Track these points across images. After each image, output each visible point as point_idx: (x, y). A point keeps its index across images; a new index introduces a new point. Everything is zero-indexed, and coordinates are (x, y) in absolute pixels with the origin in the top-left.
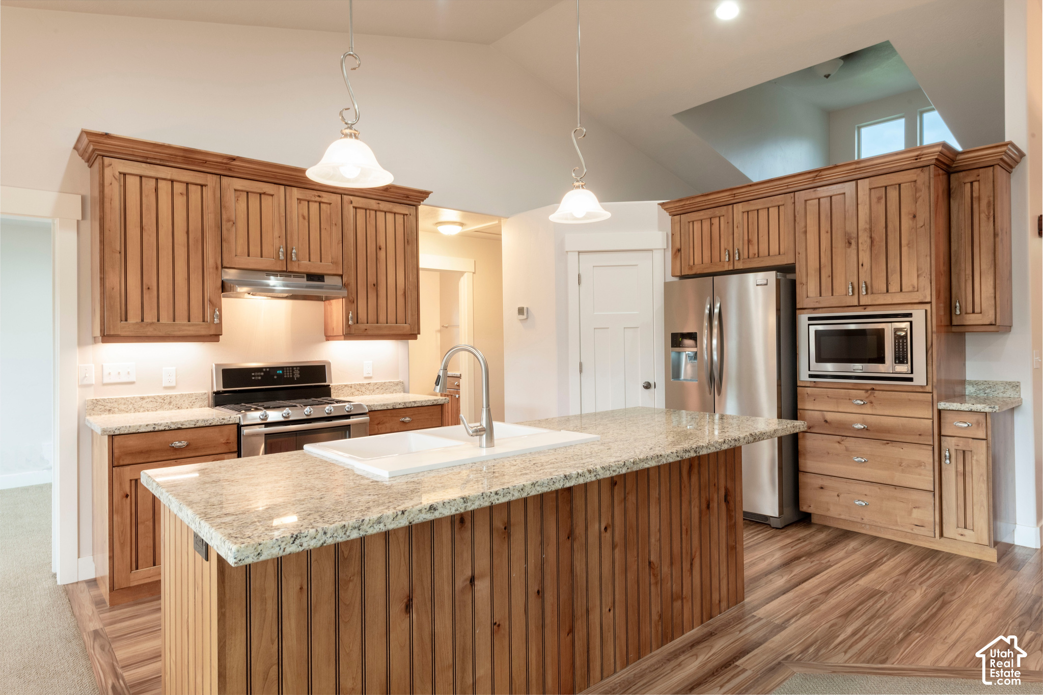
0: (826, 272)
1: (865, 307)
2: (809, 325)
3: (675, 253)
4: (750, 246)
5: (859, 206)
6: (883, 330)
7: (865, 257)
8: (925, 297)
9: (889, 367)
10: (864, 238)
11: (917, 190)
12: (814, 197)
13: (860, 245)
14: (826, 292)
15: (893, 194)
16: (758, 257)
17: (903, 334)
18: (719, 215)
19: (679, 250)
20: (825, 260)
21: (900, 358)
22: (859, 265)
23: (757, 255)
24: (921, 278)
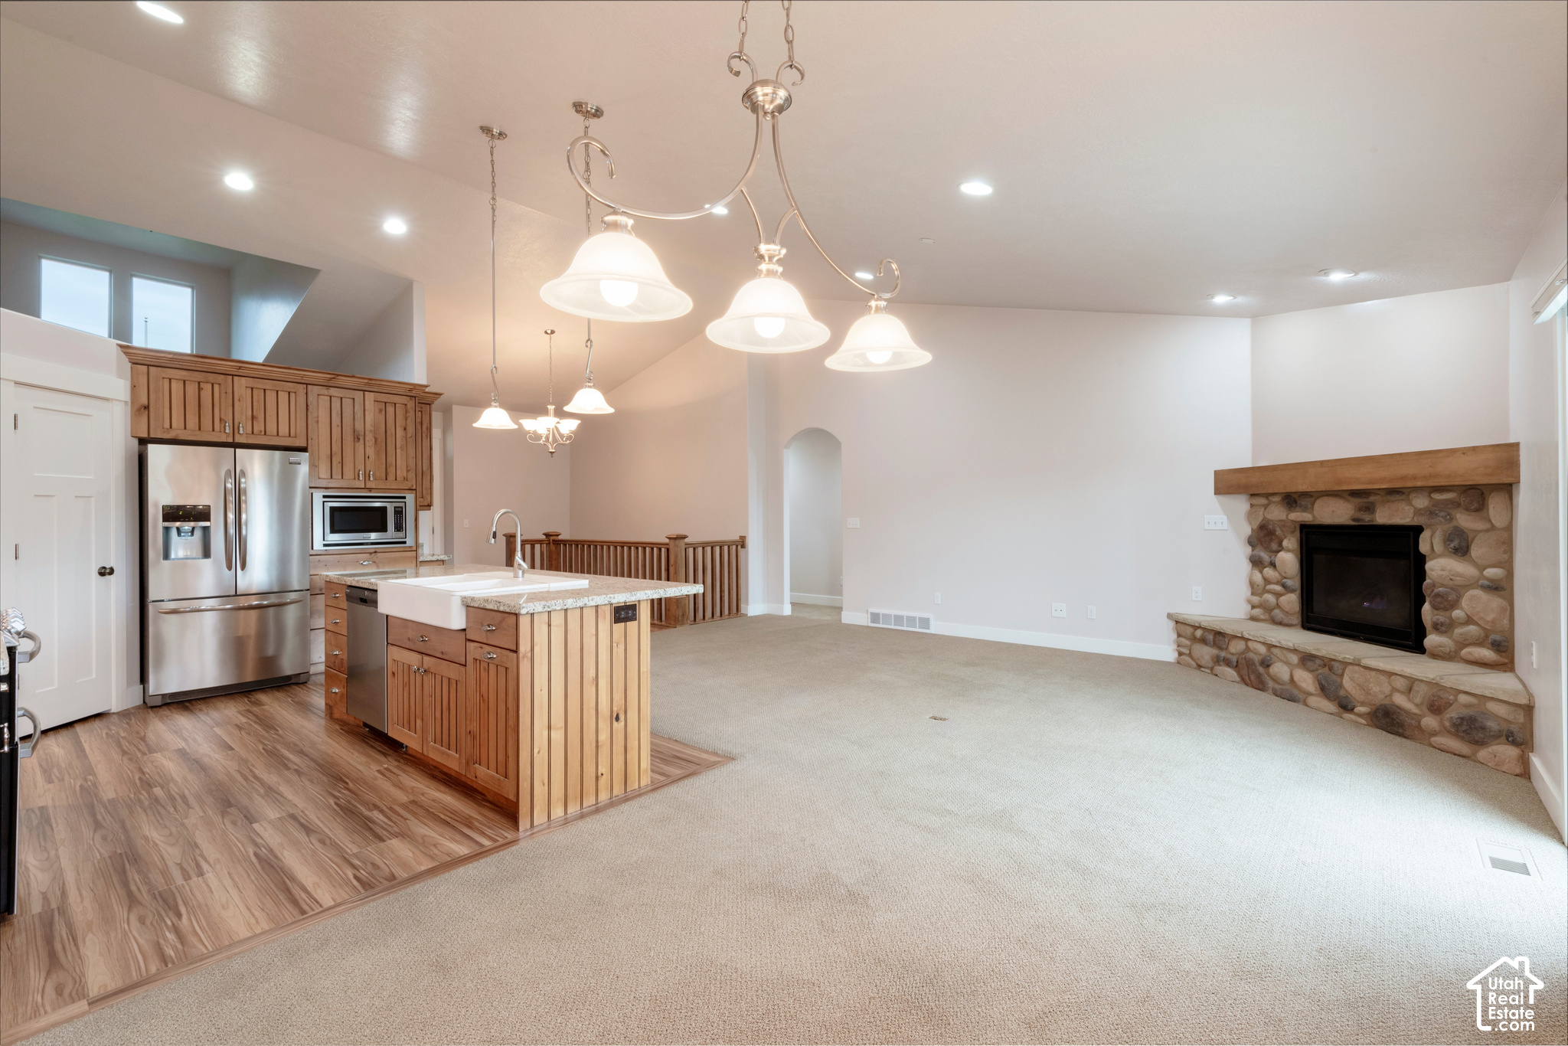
0: (336, 459)
1: (370, 490)
2: (324, 502)
3: (139, 410)
4: (255, 422)
5: (366, 412)
6: (386, 507)
7: (371, 452)
8: (412, 486)
9: (391, 533)
10: (369, 437)
11: (406, 411)
12: (326, 393)
13: (367, 442)
14: (337, 474)
15: (390, 409)
16: (265, 434)
17: (400, 509)
18: (213, 381)
19: (147, 407)
20: (336, 448)
21: (399, 527)
22: (366, 457)
23: (263, 433)
24: (410, 473)
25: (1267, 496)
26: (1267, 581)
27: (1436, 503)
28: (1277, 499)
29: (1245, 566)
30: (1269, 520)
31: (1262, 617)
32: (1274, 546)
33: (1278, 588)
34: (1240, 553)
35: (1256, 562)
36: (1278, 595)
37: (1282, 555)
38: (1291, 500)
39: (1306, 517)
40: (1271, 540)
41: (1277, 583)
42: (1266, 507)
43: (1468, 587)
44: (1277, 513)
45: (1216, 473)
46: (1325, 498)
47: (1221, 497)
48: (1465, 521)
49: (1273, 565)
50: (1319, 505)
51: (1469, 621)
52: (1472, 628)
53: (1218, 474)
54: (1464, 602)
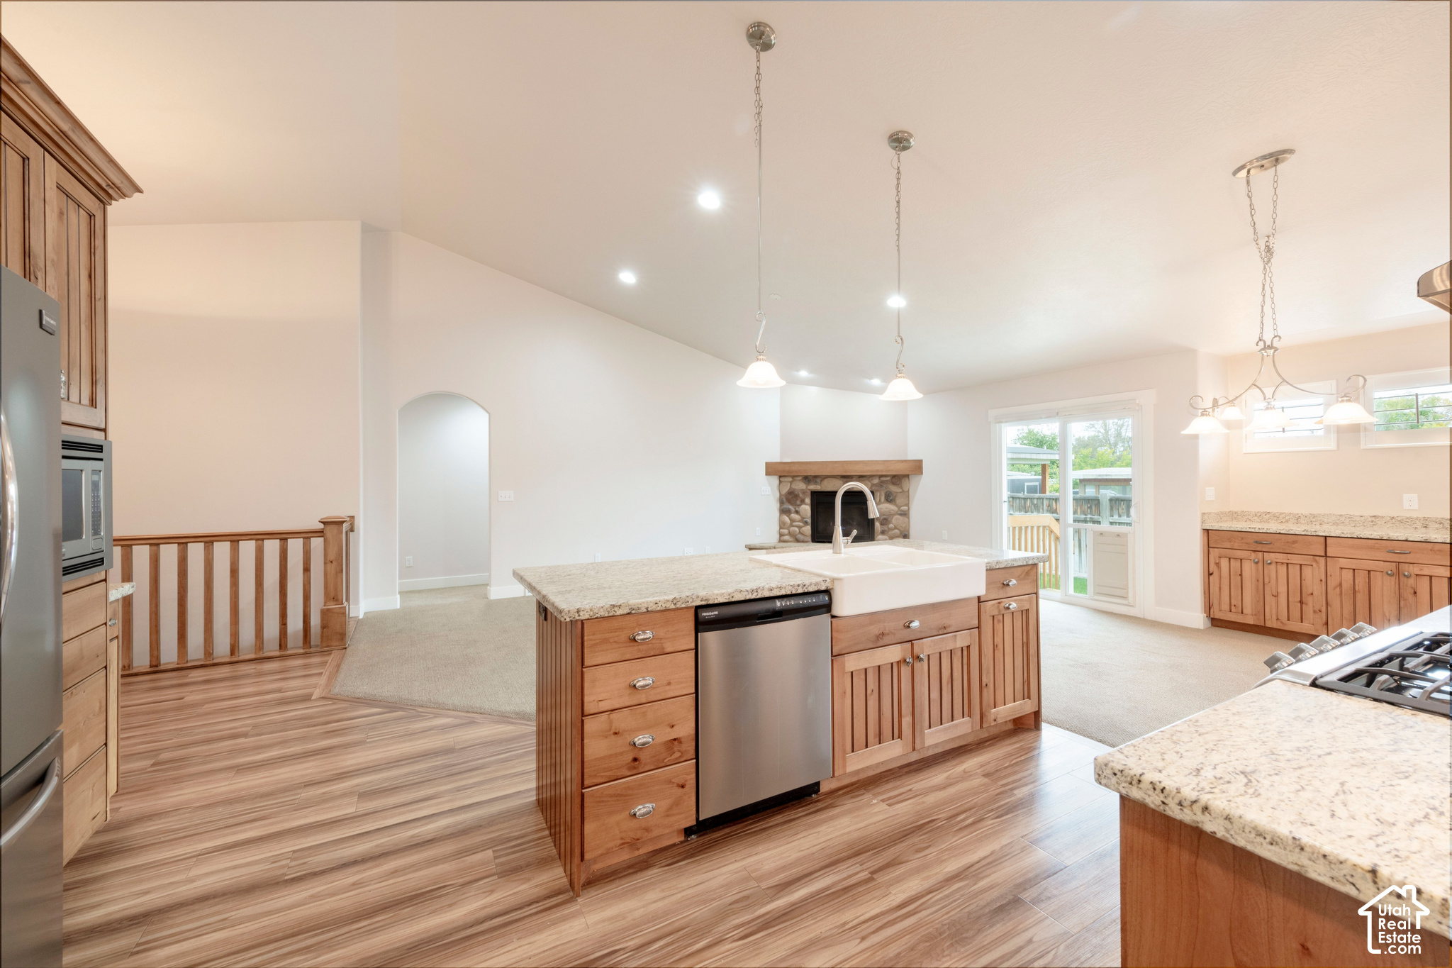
25: (793, 477)
26: (792, 521)
27: (883, 482)
28: (800, 478)
29: (777, 514)
30: (795, 490)
31: (790, 540)
32: (798, 502)
33: (801, 524)
34: (774, 507)
35: (784, 511)
36: (800, 527)
37: (803, 506)
38: (807, 479)
39: (818, 488)
40: (797, 499)
41: (799, 521)
42: (791, 483)
43: (894, 515)
44: (800, 486)
45: (766, 463)
46: (829, 479)
47: (768, 477)
48: (893, 489)
49: (797, 512)
50: (826, 482)
51: (896, 528)
52: (896, 531)
53: (768, 465)
54: (894, 521)
